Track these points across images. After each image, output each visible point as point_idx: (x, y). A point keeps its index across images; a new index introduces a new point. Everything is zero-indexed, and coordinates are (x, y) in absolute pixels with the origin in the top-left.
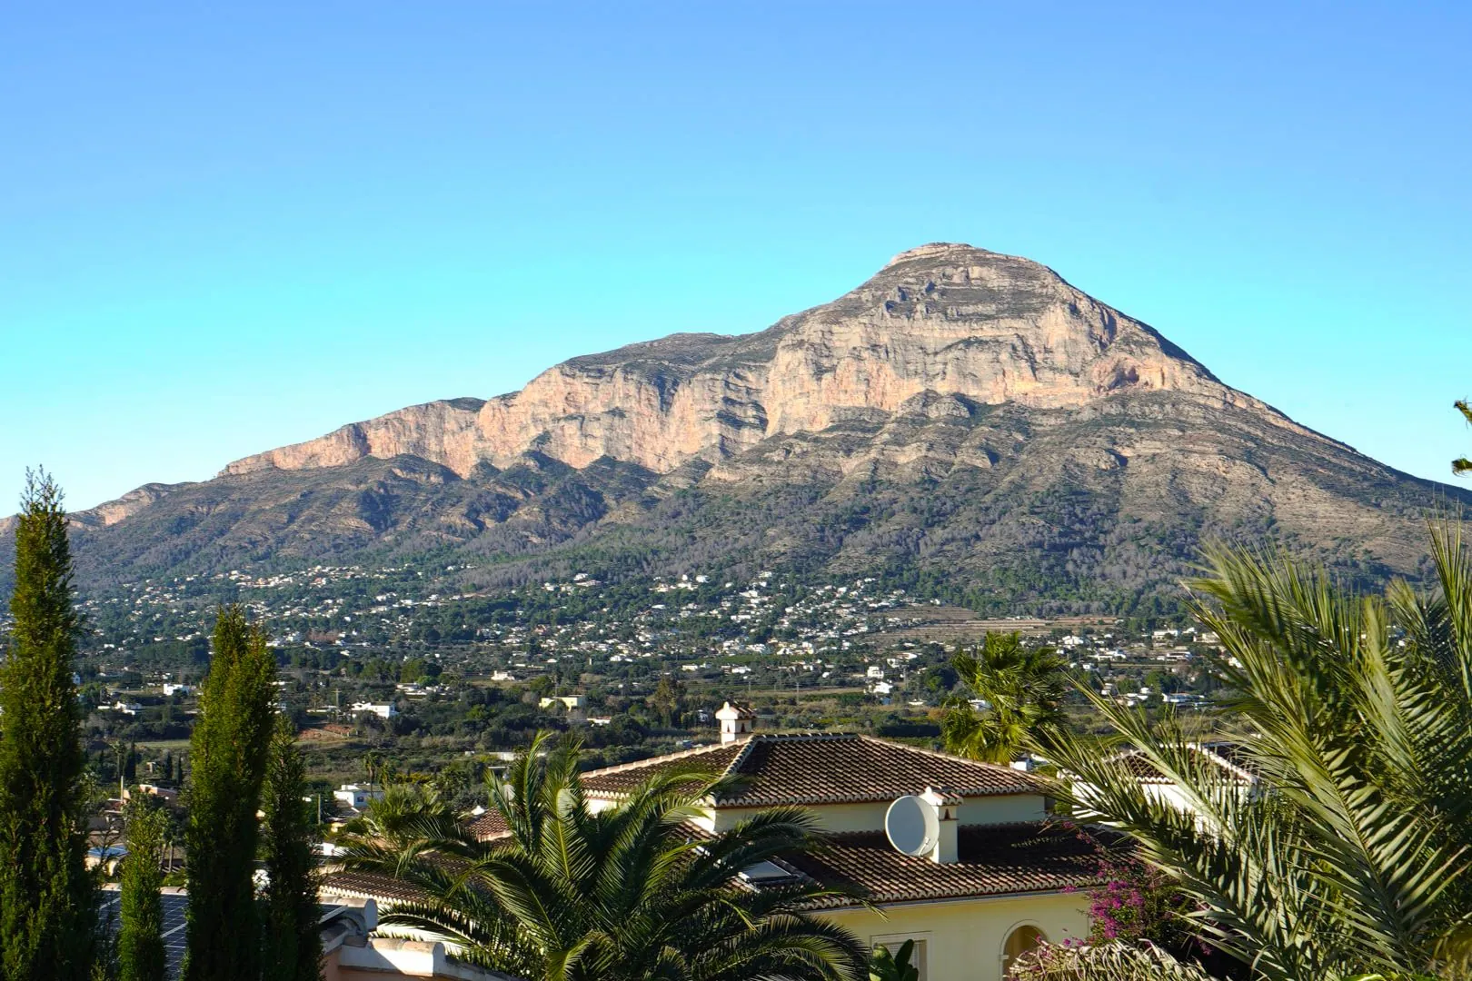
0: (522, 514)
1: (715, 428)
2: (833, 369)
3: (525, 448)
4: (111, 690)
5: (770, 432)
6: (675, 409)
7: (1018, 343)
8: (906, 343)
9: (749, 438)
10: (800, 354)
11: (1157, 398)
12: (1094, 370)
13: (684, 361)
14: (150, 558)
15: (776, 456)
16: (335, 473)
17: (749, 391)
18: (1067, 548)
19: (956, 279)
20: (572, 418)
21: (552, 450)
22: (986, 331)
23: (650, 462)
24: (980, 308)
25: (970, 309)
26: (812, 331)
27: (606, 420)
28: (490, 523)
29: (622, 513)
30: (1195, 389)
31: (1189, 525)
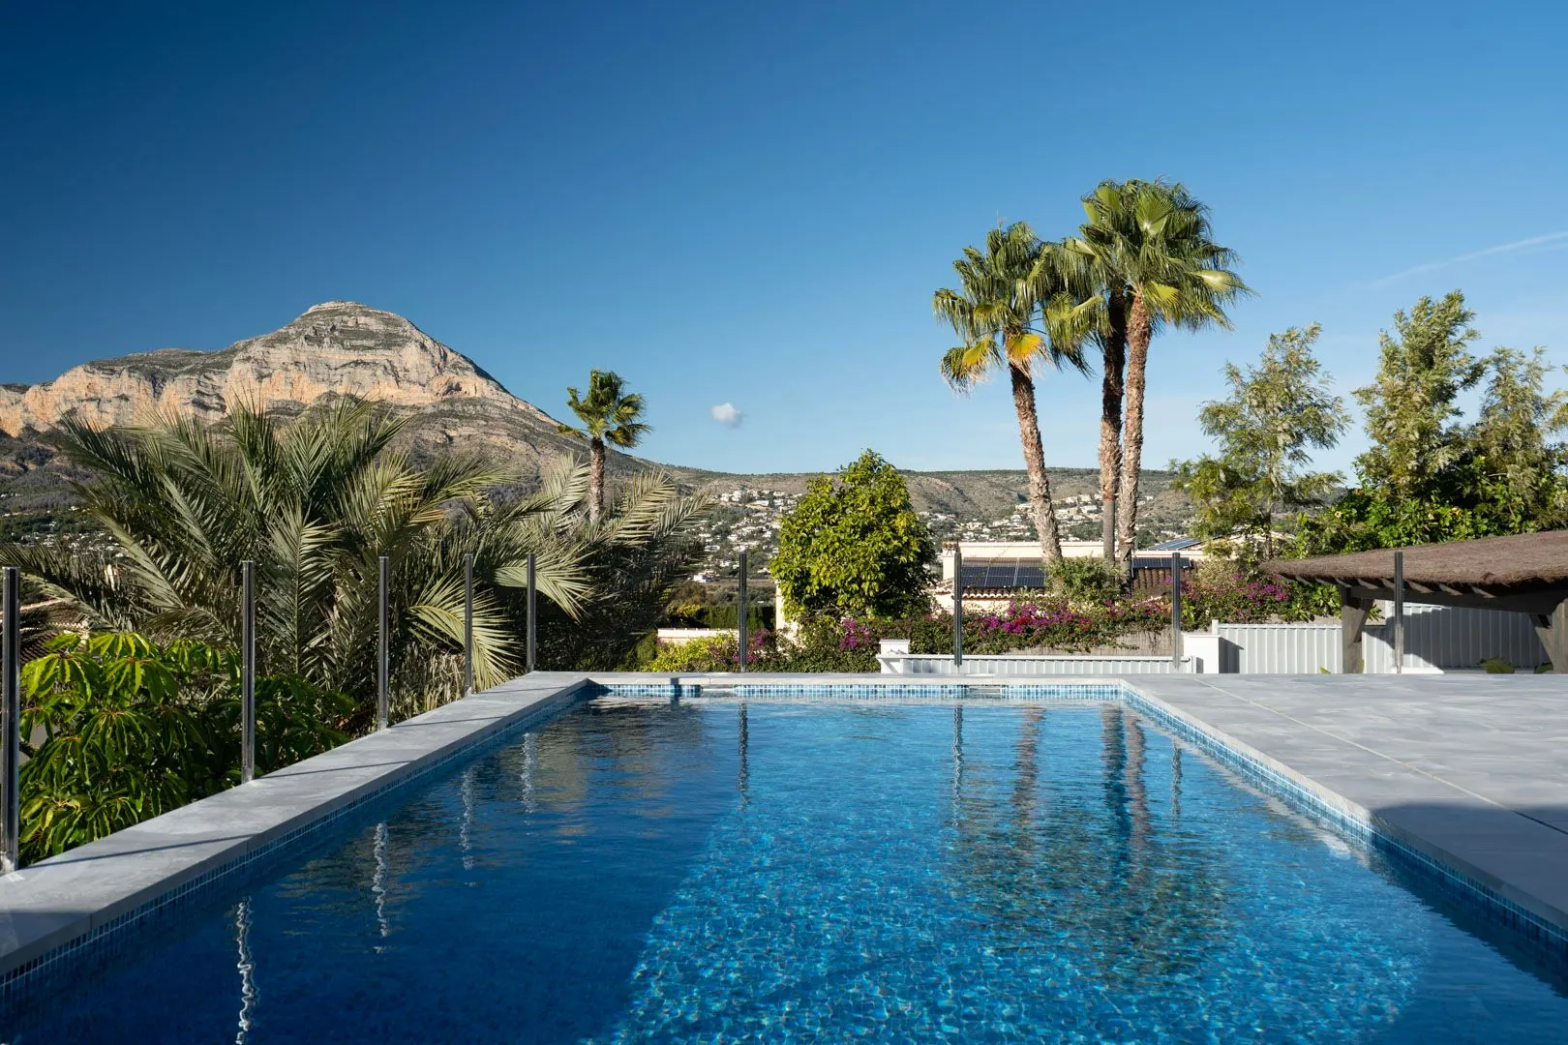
0: (56, 461)
1: (190, 410)
2: (270, 375)
3: (58, 418)
5: (227, 414)
6: (164, 397)
7: (387, 364)
8: (317, 362)
9: (213, 417)
10: (248, 365)
11: (472, 401)
12: (435, 383)
13: (170, 366)
17: (213, 387)
19: (350, 324)
20: (91, 400)
21: (77, 419)
22: (368, 357)
24: (365, 342)
25: (359, 343)
26: (257, 350)
27: (116, 402)
28: (32, 467)
30: (495, 397)
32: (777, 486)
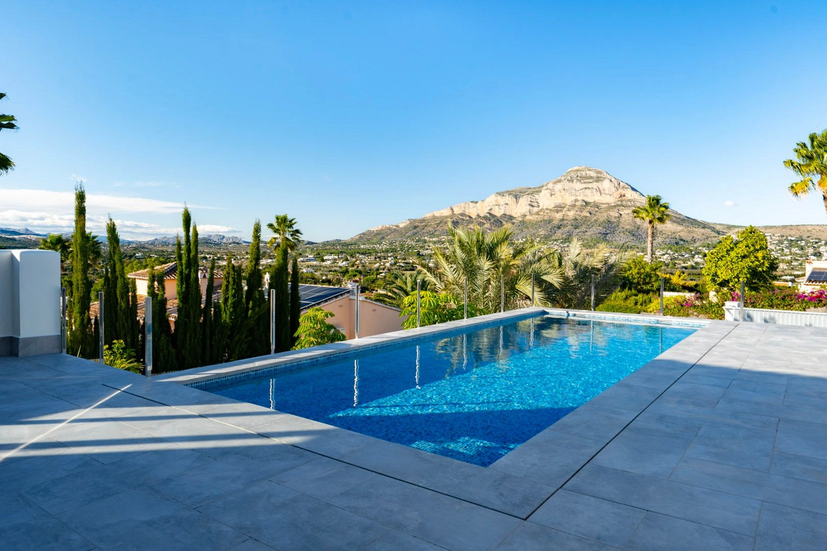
0: (486, 226)
1: (528, 207)
2: (555, 194)
3: (487, 212)
4: (400, 261)
5: (540, 208)
6: (519, 203)
7: (597, 188)
8: (571, 189)
9: (535, 210)
10: (547, 191)
11: (630, 200)
12: (615, 194)
13: (521, 193)
14: (409, 234)
15: (542, 213)
16: (447, 217)
17: (536, 199)
18: (607, 234)
19: (583, 174)
20: (497, 205)
21: (492, 212)
22: (590, 186)
23: (514, 215)
24: (589, 181)
25: (587, 181)
26: (550, 186)
27: (504, 205)
29: (507, 226)
30: (639, 198)
31: (636, 229)
32: (767, 231)
